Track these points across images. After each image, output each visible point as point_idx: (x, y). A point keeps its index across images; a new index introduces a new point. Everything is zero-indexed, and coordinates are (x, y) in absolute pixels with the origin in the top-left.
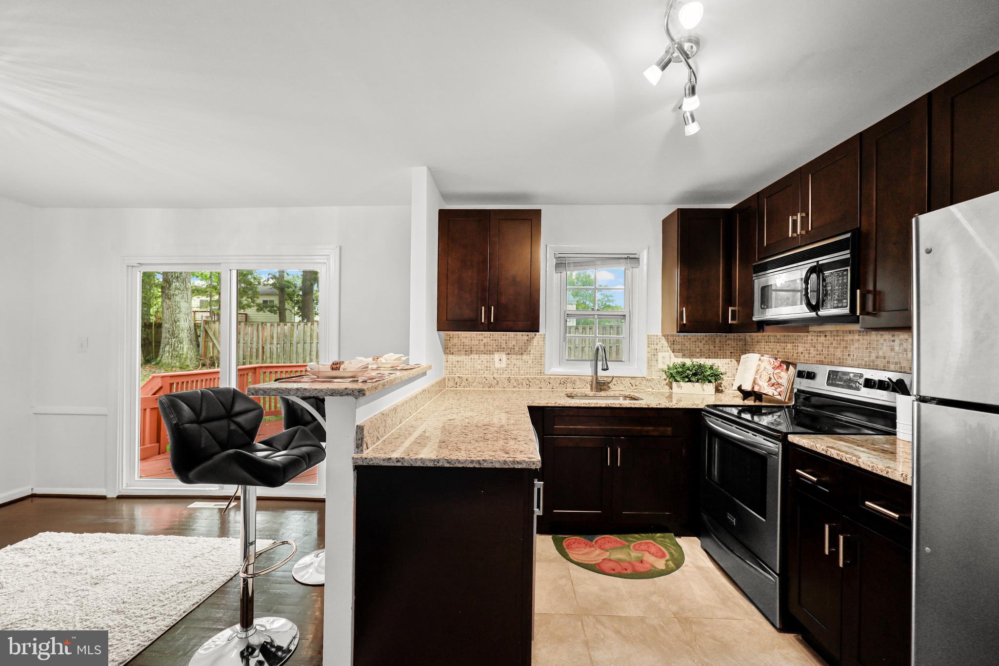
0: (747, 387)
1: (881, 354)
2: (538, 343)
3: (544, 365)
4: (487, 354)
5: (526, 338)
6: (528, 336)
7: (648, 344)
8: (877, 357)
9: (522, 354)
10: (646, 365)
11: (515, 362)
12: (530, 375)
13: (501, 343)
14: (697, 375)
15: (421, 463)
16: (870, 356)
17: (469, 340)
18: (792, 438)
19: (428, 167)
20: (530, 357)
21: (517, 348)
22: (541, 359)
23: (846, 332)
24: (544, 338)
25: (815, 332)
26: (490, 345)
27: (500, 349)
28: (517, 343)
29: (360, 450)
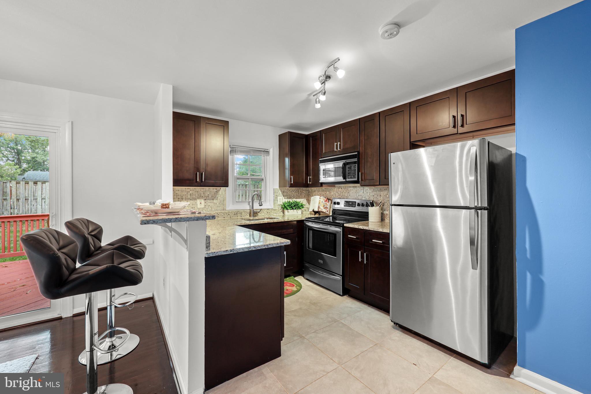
0: (316, 210)
1: (360, 194)
2: (222, 193)
3: (225, 205)
4: (192, 200)
5: (215, 190)
6: (216, 189)
7: (274, 193)
8: (359, 196)
9: (213, 199)
10: (273, 203)
11: (209, 204)
12: (218, 211)
13: (201, 193)
14: (296, 206)
15: (242, 250)
16: (356, 195)
17: (180, 192)
18: (345, 225)
19: (173, 86)
20: (218, 201)
21: (210, 196)
22: (224, 202)
23: (349, 187)
24: (225, 190)
25: (337, 187)
26: (194, 195)
27: (200, 197)
28: (210, 193)
29: (208, 249)
